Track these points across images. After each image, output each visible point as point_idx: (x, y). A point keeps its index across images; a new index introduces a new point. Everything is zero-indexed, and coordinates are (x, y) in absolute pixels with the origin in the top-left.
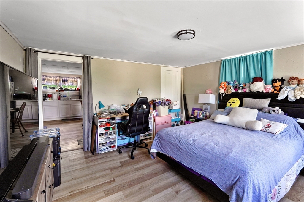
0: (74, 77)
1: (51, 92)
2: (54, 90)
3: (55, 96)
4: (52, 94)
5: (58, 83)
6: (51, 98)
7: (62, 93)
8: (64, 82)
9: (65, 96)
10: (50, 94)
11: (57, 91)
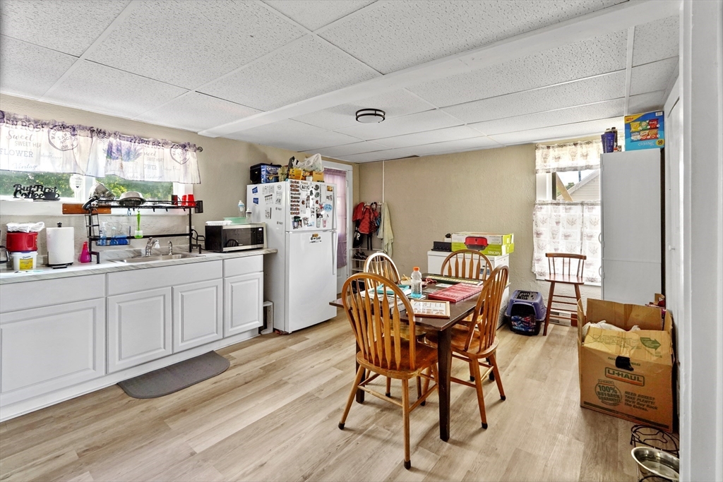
0: (169, 139)
1: (35, 219)
2: (54, 208)
3: (65, 243)
4: (44, 230)
5: (83, 166)
6: (34, 255)
7: (107, 224)
8: (119, 161)
9: (122, 241)
10: (28, 227)
11: (68, 209)
